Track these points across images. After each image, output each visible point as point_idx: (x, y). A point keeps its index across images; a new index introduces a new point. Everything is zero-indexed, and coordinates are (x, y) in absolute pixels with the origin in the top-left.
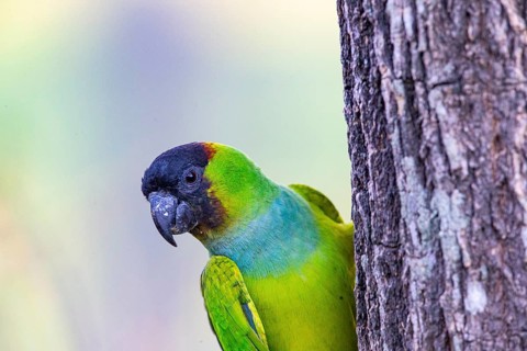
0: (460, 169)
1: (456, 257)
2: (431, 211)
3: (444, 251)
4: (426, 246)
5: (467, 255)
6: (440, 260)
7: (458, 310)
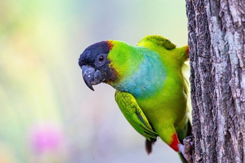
0: (238, 22)
1: (236, 63)
2: (225, 42)
3: (231, 60)
4: (222, 57)
5: (241, 62)
6: (229, 64)
7: (238, 87)
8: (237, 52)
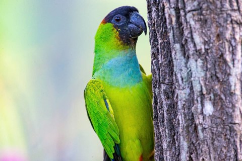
0: (201, 49)
1: (199, 90)
2: (188, 69)
3: (194, 87)
4: (185, 84)
5: (204, 89)
6: (192, 91)
7: (200, 114)
8: (200, 79)
